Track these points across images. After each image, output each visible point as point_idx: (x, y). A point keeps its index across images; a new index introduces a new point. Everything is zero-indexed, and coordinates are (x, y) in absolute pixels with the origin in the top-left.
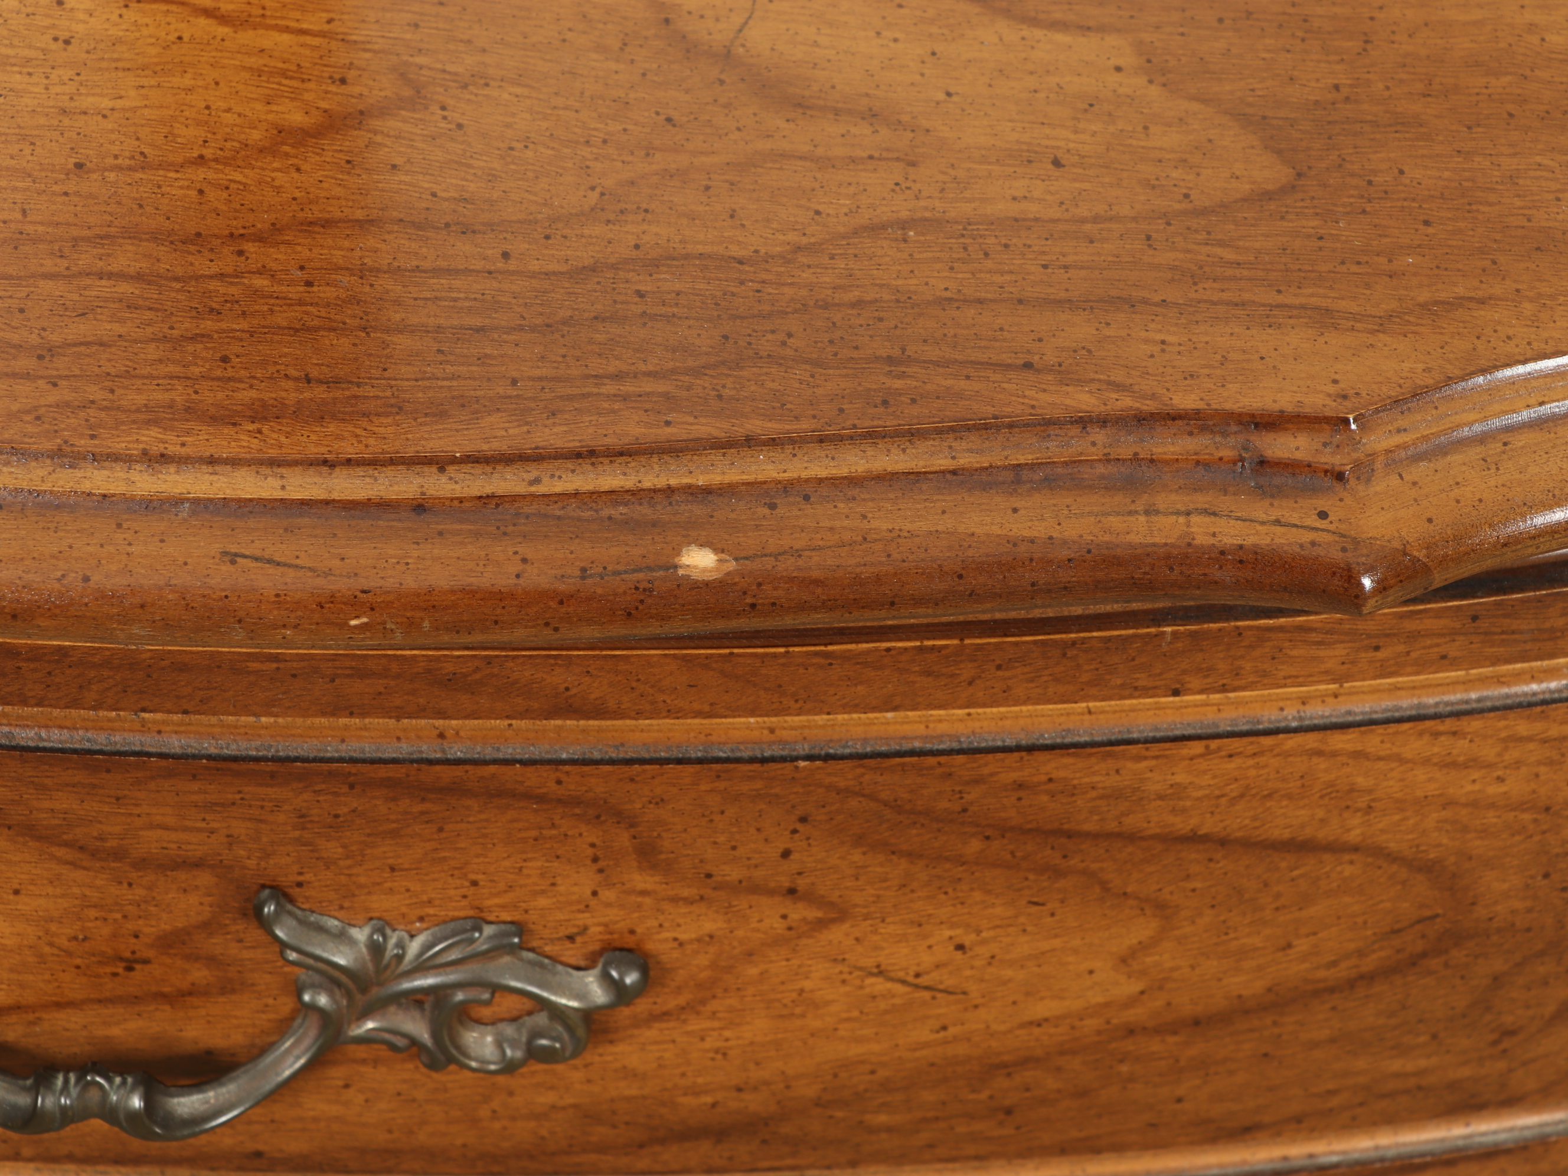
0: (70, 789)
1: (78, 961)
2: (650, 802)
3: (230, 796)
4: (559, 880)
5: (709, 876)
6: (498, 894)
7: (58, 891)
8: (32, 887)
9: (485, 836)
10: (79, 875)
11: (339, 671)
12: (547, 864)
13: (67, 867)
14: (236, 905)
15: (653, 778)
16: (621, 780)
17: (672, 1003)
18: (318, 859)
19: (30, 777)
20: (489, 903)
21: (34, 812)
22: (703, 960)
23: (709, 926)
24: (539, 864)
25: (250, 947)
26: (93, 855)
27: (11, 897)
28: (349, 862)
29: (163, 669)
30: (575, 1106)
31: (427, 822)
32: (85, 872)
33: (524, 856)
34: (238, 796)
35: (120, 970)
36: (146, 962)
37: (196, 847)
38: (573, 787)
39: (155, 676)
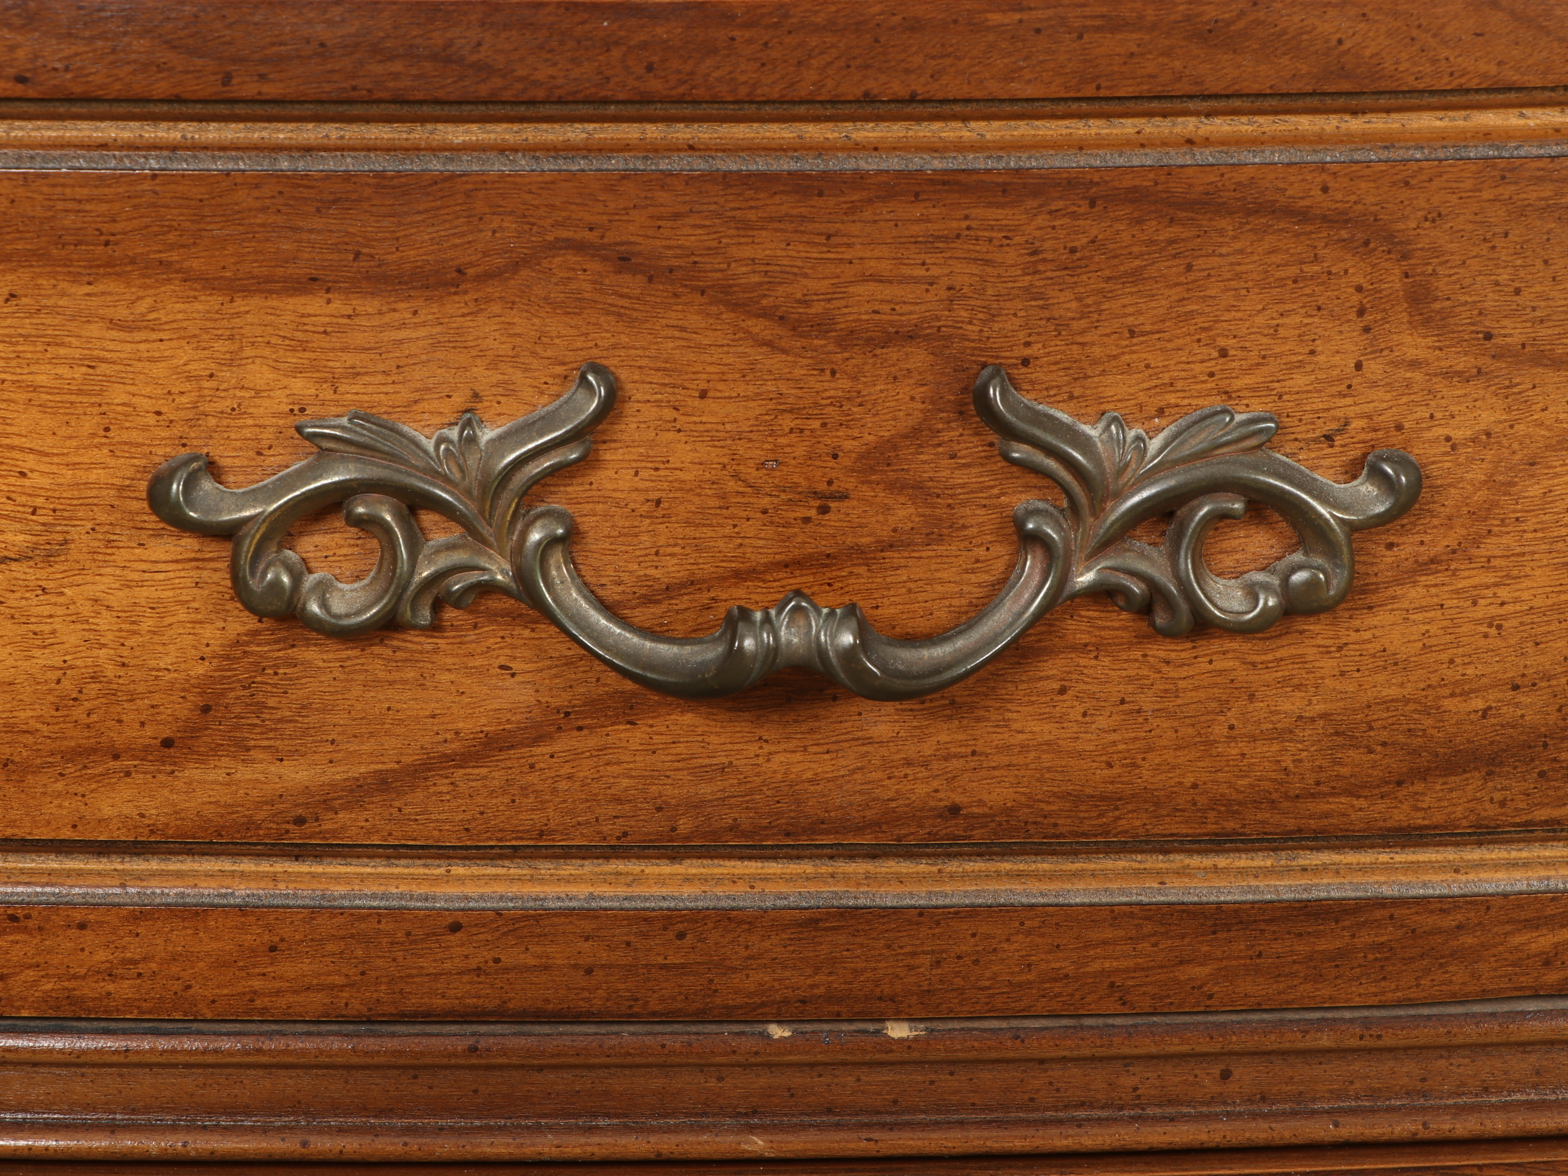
0: (776, 225)
1: (765, 501)
2: (1426, 219)
3: (954, 224)
4: (1319, 346)
5: (1488, 337)
6: (1248, 371)
7: (751, 389)
8: (721, 386)
9: (1238, 276)
10: (776, 362)
11: (1089, 23)
12: (1306, 321)
13: (764, 349)
14: (952, 398)
15: (1431, 180)
16: (1394, 183)
17: (1440, 542)
18: (1048, 319)
19: (732, 209)
20: (1238, 384)
21: (733, 265)
22: (1478, 474)
23: (1487, 418)
24: (1298, 319)
25: (965, 465)
26: (794, 329)
27: (697, 403)
28: (1083, 323)
29: (893, 28)
30: (1324, 716)
31: (1174, 256)
32: (784, 357)
33: (1281, 308)
34: (964, 224)
35: (813, 513)
36: (844, 497)
37: (912, 308)
38: (1339, 196)
39: (883, 39)
